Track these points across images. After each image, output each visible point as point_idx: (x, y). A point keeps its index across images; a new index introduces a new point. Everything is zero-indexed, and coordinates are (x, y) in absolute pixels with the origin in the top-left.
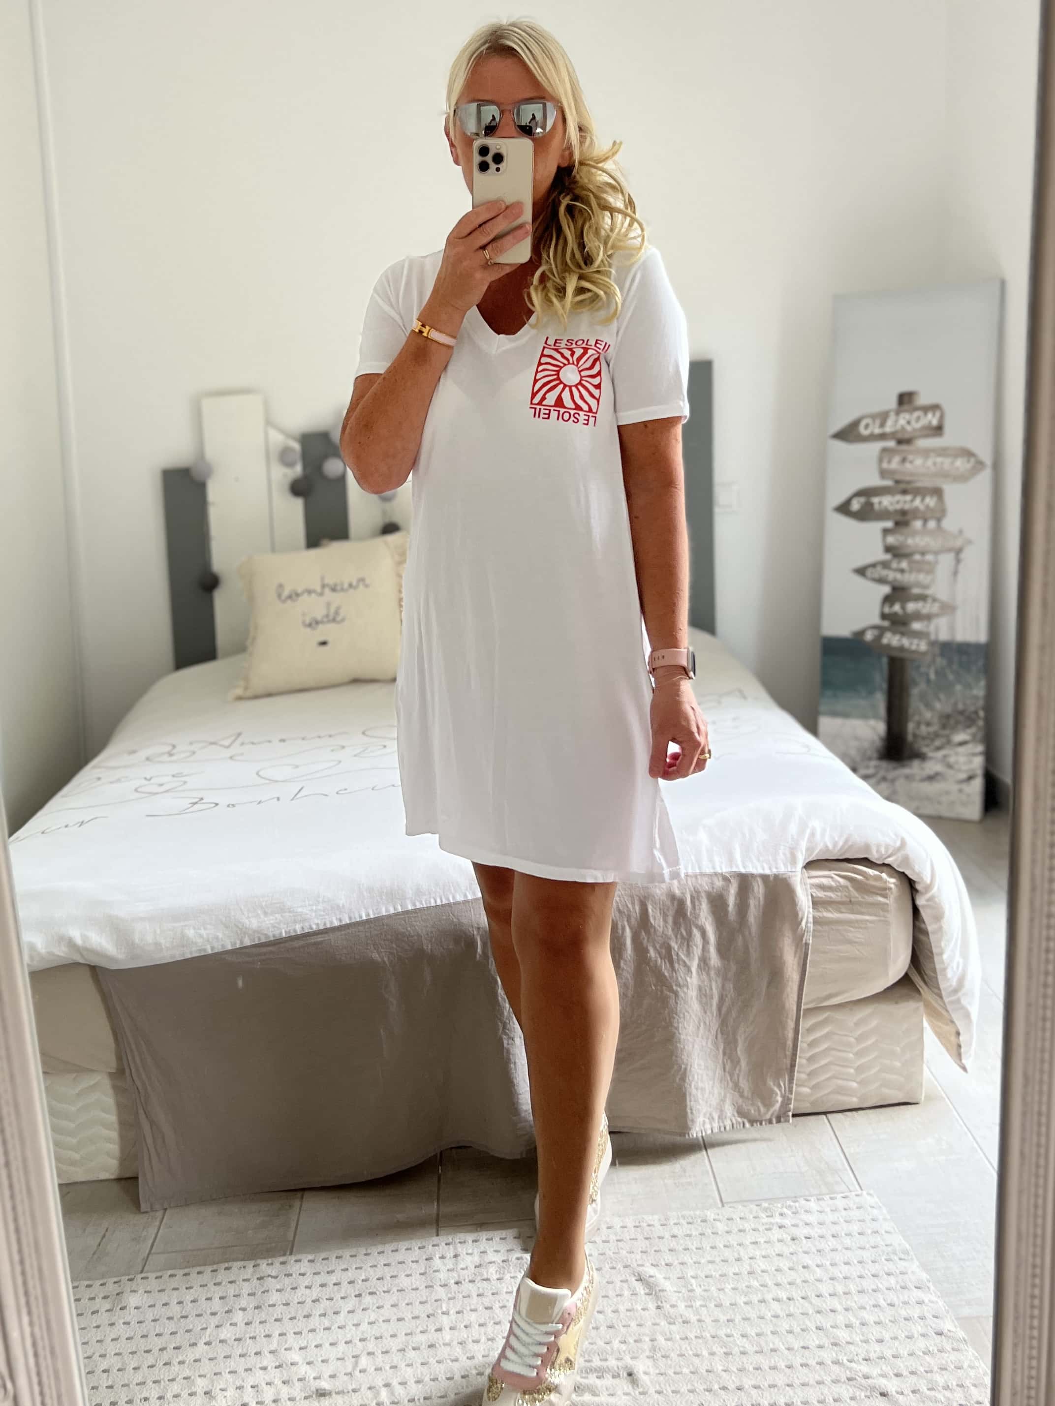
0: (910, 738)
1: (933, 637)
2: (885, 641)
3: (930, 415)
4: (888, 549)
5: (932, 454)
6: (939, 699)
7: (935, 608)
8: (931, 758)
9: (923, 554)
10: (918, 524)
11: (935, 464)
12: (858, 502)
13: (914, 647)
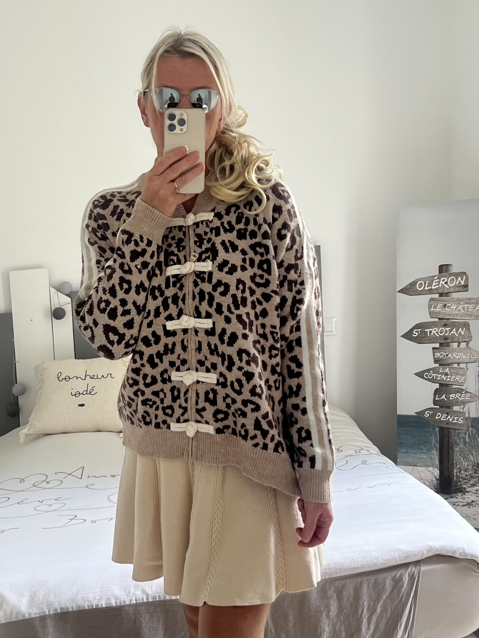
0: (455, 479)
1: (467, 416)
2: (437, 418)
3: (459, 279)
4: (436, 361)
5: (461, 303)
6: (472, 454)
7: (467, 397)
8: (468, 492)
9: (458, 364)
10: (455, 345)
11: (464, 308)
12: (418, 332)
13: (455, 421)
